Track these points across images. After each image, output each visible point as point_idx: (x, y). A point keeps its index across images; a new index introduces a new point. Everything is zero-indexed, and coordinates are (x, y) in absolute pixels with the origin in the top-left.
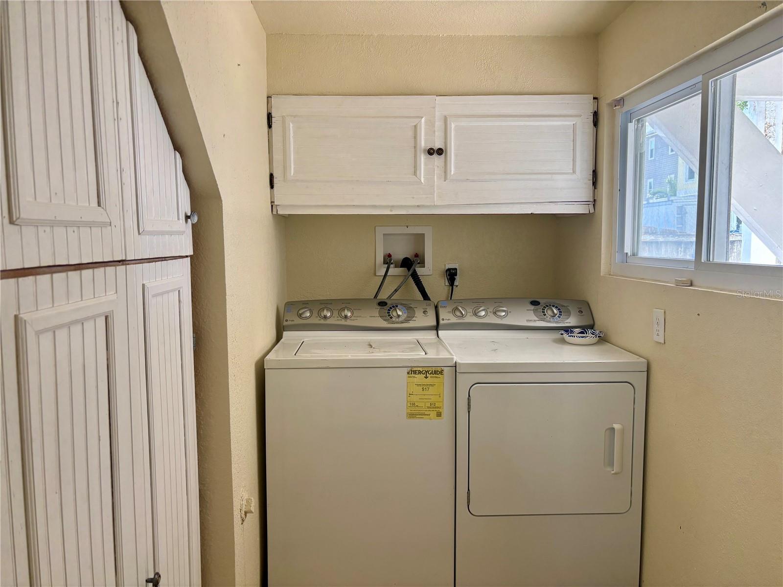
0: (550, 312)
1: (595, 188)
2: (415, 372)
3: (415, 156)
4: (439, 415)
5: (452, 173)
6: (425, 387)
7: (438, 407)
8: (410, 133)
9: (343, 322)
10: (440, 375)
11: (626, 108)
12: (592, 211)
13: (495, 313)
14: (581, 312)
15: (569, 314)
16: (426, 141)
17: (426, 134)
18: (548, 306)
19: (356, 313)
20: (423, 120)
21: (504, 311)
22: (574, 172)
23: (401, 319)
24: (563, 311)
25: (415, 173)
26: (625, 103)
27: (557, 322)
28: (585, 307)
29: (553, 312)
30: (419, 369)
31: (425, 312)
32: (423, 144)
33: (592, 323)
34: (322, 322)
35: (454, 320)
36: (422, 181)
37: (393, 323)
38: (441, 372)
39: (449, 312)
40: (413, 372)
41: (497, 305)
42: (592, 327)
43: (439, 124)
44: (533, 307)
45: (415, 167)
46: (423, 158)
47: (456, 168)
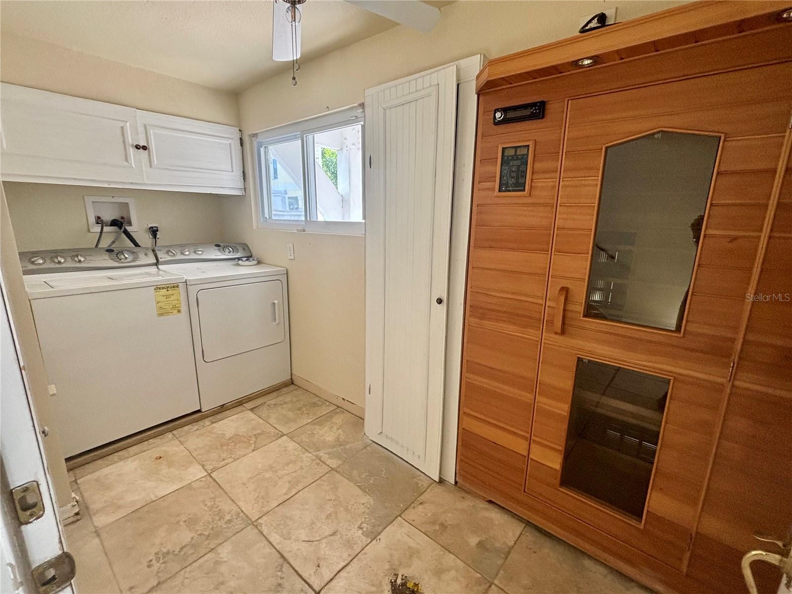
0: (227, 250)
1: (245, 181)
2: (160, 288)
3: (125, 149)
4: (179, 311)
5: (155, 163)
6: (167, 297)
7: (178, 307)
8: (119, 132)
9: (78, 265)
10: (177, 288)
11: (259, 140)
12: (244, 194)
13: (195, 252)
14: (244, 249)
15: (238, 252)
16: (132, 139)
17: (131, 135)
18: (226, 247)
19: (88, 258)
20: (128, 124)
21: (200, 251)
22: (233, 171)
23: (128, 260)
24: (235, 250)
25: (126, 160)
26: (258, 136)
27: (232, 255)
28: (245, 247)
29: (229, 250)
30: (162, 286)
31: (146, 254)
32: (130, 140)
33: (250, 254)
34: (58, 266)
35: (169, 258)
36: (133, 166)
37: (123, 263)
38: (177, 286)
39: (164, 253)
40: (158, 288)
41: (195, 247)
42: (251, 257)
43: (141, 129)
44: (217, 248)
45: (126, 156)
46: (132, 151)
47: (157, 160)
